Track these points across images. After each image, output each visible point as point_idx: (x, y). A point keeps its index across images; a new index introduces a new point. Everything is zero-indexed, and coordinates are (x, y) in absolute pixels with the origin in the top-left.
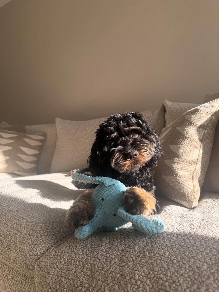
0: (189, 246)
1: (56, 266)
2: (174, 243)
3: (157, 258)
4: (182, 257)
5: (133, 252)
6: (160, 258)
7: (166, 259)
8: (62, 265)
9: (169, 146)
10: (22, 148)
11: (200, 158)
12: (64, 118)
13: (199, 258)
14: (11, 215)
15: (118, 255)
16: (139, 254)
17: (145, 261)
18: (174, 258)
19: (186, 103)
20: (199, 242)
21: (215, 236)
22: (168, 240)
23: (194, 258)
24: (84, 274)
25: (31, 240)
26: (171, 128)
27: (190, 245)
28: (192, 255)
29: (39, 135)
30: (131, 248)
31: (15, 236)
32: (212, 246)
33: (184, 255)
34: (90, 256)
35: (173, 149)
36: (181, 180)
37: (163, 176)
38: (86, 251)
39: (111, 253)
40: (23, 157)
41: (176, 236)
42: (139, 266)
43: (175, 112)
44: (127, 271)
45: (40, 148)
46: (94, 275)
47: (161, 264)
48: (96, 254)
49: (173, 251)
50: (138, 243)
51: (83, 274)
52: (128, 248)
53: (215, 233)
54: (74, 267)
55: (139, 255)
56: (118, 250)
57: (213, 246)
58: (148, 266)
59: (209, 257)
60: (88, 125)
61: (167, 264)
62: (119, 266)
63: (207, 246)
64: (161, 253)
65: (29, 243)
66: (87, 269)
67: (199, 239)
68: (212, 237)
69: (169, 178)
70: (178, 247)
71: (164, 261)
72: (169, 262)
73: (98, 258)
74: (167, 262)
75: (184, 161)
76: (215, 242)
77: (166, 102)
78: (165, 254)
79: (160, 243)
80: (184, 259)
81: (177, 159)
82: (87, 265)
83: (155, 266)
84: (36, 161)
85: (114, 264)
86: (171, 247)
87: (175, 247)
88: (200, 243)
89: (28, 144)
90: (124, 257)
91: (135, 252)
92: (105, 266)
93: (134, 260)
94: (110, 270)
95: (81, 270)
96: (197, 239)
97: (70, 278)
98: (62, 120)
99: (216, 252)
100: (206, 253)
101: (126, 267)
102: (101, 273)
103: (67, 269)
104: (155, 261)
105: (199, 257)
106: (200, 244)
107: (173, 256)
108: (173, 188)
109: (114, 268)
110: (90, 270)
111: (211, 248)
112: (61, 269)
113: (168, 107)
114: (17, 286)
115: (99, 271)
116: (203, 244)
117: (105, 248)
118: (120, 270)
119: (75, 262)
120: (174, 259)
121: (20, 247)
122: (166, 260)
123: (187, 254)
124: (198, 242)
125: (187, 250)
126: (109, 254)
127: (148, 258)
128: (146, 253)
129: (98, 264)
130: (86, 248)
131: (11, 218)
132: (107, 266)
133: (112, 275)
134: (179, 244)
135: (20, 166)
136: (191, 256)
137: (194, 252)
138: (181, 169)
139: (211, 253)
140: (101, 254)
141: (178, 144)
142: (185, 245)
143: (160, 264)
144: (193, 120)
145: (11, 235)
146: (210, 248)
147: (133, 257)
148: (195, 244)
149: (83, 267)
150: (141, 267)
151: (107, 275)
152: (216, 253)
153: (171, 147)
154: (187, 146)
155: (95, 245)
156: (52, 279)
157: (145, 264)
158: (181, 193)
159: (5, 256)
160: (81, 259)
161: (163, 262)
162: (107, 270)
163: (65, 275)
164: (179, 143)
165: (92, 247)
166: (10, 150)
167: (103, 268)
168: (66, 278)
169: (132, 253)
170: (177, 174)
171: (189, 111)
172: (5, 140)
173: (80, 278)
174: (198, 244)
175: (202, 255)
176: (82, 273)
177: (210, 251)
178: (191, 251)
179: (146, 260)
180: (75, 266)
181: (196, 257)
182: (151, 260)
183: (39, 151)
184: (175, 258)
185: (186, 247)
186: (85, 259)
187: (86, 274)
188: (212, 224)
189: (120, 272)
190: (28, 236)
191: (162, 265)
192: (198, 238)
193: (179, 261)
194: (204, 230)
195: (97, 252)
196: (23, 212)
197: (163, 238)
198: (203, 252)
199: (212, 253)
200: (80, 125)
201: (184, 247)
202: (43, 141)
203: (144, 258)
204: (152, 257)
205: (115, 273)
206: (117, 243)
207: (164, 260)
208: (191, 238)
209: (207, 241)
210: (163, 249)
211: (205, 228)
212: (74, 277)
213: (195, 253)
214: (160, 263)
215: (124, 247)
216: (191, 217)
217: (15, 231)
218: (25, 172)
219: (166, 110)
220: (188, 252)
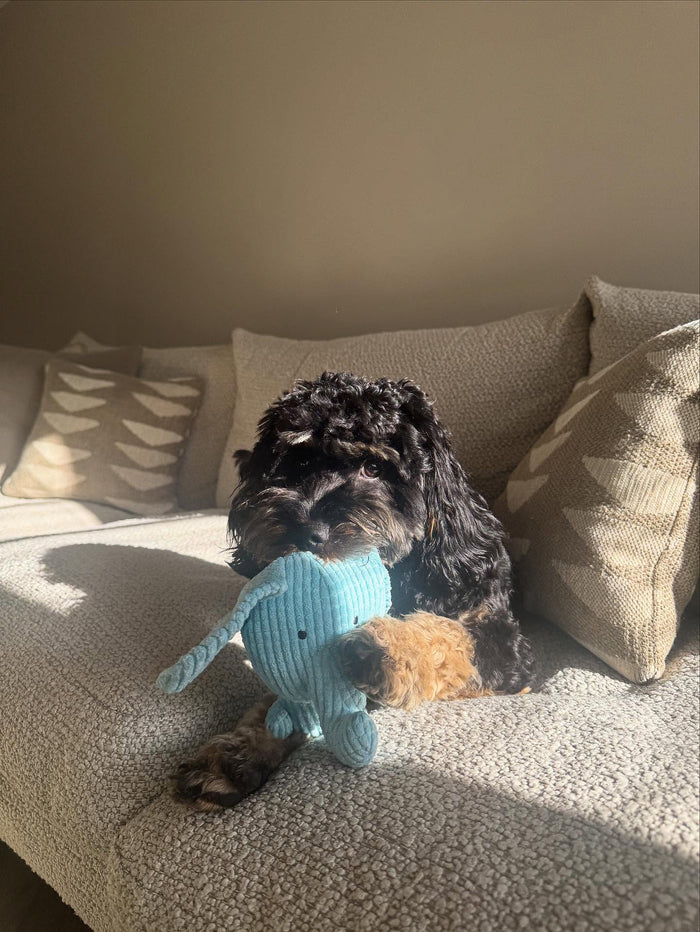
0: (582, 868)
1: (158, 866)
2: (534, 847)
3: (468, 898)
4: (551, 907)
5: (398, 855)
6: (478, 900)
7: (498, 908)
8: (177, 864)
9: (584, 460)
10: (128, 424)
11: (685, 512)
12: (259, 328)
13: (607, 923)
14: (54, 673)
15: (349, 859)
16: (414, 867)
17: (428, 901)
18: (525, 906)
19: (666, 292)
20: (621, 857)
21: (681, 836)
22: (517, 833)
23: (591, 917)
24: (240, 906)
25: (103, 765)
26: (597, 392)
27: (588, 864)
28: (586, 907)
29: (181, 383)
30: (392, 841)
31: (60, 741)
32: (662, 878)
33: (558, 901)
34: (260, 849)
35: (594, 474)
36: (615, 584)
37: (554, 562)
38: (251, 826)
39: (326, 847)
40: (132, 452)
41: (546, 817)
42: (408, 914)
43: (623, 324)
44: (367, 922)
45: (186, 425)
46: (269, 917)
47: (477, 922)
48: (280, 844)
49: (526, 881)
50: (419, 823)
51: (236, 907)
52: (382, 836)
53: (685, 824)
54: (209, 879)
55: (415, 870)
56: (352, 840)
57: (665, 880)
58: (436, 919)
59: (642, 923)
60: (331, 358)
61: (496, 925)
62: (347, 897)
63: (645, 876)
64: (485, 881)
65: (95, 773)
66: (249, 890)
67: (622, 843)
68: (669, 843)
69: (575, 571)
70: (545, 865)
71: (489, 915)
72: (504, 921)
73: (284, 860)
74: (497, 918)
75: (630, 518)
76: (675, 865)
77: (594, 285)
78: (495, 886)
79: (486, 836)
80: (556, 915)
81: (607, 510)
82: (248, 878)
83: (457, 927)
84: (170, 466)
85: (332, 888)
86: (523, 861)
87: (535, 863)
88: (622, 861)
89: (148, 412)
90: (365, 868)
91: (403, 858)
92: (304, 890)
93: (396, 887)
94: (319, 906)
95: (231, 892)
96: (615, 842)
97: (196, 913)
98: (252, 336)
99: (673, 908)
100: (634, 905)
101: (369, 909)
102: (292, 914)
103: (189, 882)
104: (460, 907)
105: (606, 919)
106: (621, 866)
107: (521, 899)
108: (585, 608)
109: (331, 903)
110: (259, 896)
111: (658, 886)
112: (172, 876)
113: (601, 306)
114: (81, 874)
115: (284, 907)
116: (631, 868)
117: (310, 823)
118: (348, 913)
119: (211, 861)
120: (522, 913)
121: (71, 780)
122: (496, 912)
123: (571, 897)
124: (618, 854)
125: (572, 881)
126: (321, 850)
127: (441, 890)
128: (436, 871)
129: (282, 879)
130: (251, 815)
131: (53, 683)
132: (309, 891)
133: (323, 925)
134: (551, 856)
135: (125, 483)
136: (583, 911)
137: (596, 896)
138: (618, 546)
139: (654, 910)
140: (298, 847)
141: (612, 456)
142: (570, 863)
143: (472, 921)
144: (672, 373)
145: (50, 737)
146: (655, 889)
147: (394, 876)
148: (602, 863)
149: (238, 882)
150: (413, 918)
151: (308, 923)
152: (672, 911)
153: (589, 462)
154: (645, 466)
155: (280, 810)
156: (146, 905)
157: (428, 911)
158: (611, 627)
159: (35, 794)
160: (233, 855)
161: (484, 916)
162: (310, 908)
163: (184, 899)
164: (617, 452)
165: (270, 813)
166: (91, 430)
167: (298, 897)
168: (185, 910)
169: (393, 861)
170: (602, 562)
171: (664, 334)
172: (78, 397)
173: (226, 917)
174: (615, 865)
175: (619, 910)
176: (233, 902)
177: (653, 898)
178: (584, 888)
179: (432, 897)
180: (214, 877)
181: (598, 916)
182: (449, 900)
183: (182, 433)
184: (527, 910)
185: (572, 868)
186: (244, 856)
187: (244, 908)
188: (684, 782)
189: (346, 919)
190: (94, 749)
191: (479, 926)
192: (618, 839)
193: (537, 922)
194: (648, 805)
195: (284, 836)
196: (89, 666)
197: (502, 817)
198: (629, 899)
199: (659, 908)
200: (305, 357)
201: (563, 869)
202: (194, 404)
203: (426, 887)
204: (452, 890)
205: (331, 919)
206: (353, 813)
207: (490, 908)
208: (596, 838)
209: (648, 856)
210: (493, 866)
211: (652, 797)
212: (208, 910)
213: (598, 900)
214: (475, 918)
215: (371, 830)
216: (616, 741)
217: (60, 725)
218: (138, 500)
219: (595, 314)
220: (573, 891)
